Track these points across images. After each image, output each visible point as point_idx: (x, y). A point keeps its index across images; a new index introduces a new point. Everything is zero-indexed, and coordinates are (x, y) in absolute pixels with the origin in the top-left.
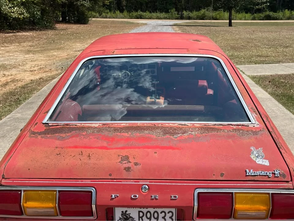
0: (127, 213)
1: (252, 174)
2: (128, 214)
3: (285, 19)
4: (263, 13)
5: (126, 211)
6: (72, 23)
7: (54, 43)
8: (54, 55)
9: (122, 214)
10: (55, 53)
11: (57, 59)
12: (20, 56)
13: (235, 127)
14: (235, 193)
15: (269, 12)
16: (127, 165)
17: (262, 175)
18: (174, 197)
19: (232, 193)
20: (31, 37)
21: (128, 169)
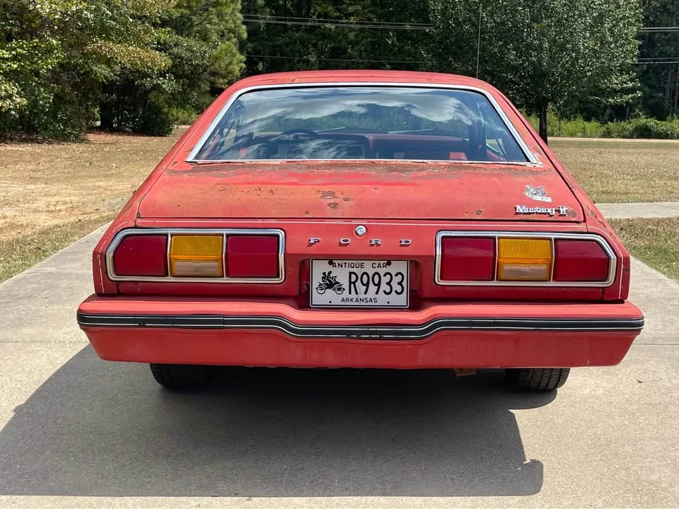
0: (331, 275)
1: (525, 211)
2: (333, 278)
4: (631, 120)
5: (330, 273)
6: (128, 134)
7: (92, 166)
8: (99, 187)
9: (323, 277)
10: (102, 184)
11: (108, 192)
12: (14, 187)
13: (503, 166)
14: (499, 238)
15: (647, 118)
16: (332, 201)
17: (540, 213)
18: (405, 242)
19: (494, 238)
20: (31, 155)
21: (335, 205)
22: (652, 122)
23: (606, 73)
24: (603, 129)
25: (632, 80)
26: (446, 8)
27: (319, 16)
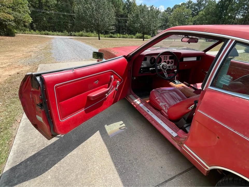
3: (118, 37)
7: (2, 47)
22: (112, 35)
23: (110, 25)
24: (104, 36)
25: (114, 27)
26: (79, 10)
27: (45, 10)
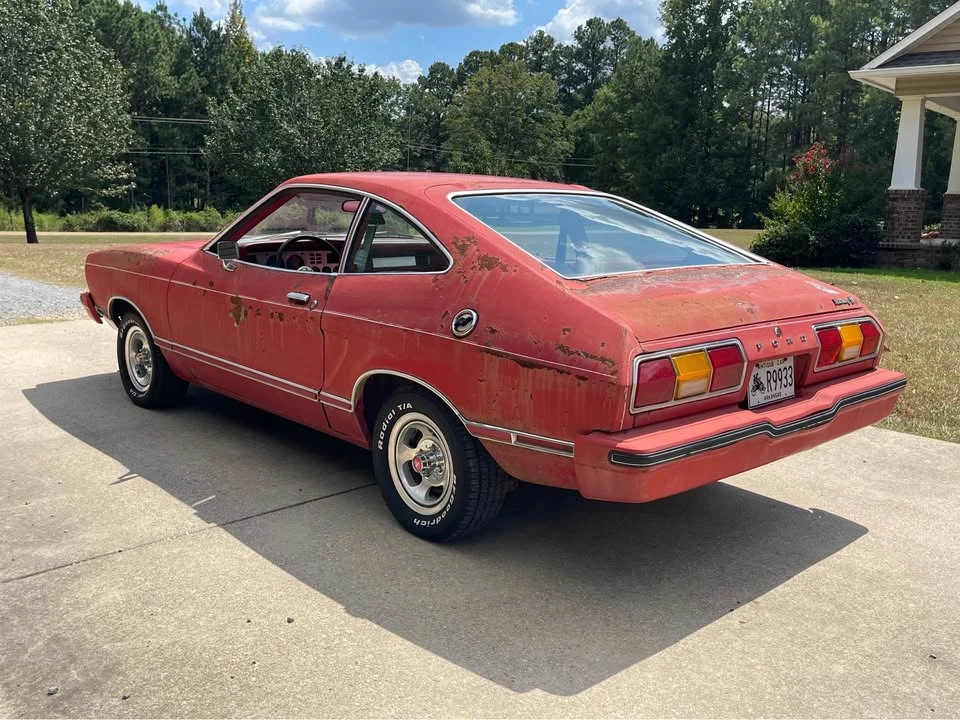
2: (759, 379)
3: (154, 228)
4: (92, 212)
5: (757, 375)
9: (754, 380)
15: (110, 210)
16: (746, 307)
18: (803, 337)
21: (751, 311)
22: (116, 214)
23: (97, 161)
24: (62, 222)
25: (127, 171)
